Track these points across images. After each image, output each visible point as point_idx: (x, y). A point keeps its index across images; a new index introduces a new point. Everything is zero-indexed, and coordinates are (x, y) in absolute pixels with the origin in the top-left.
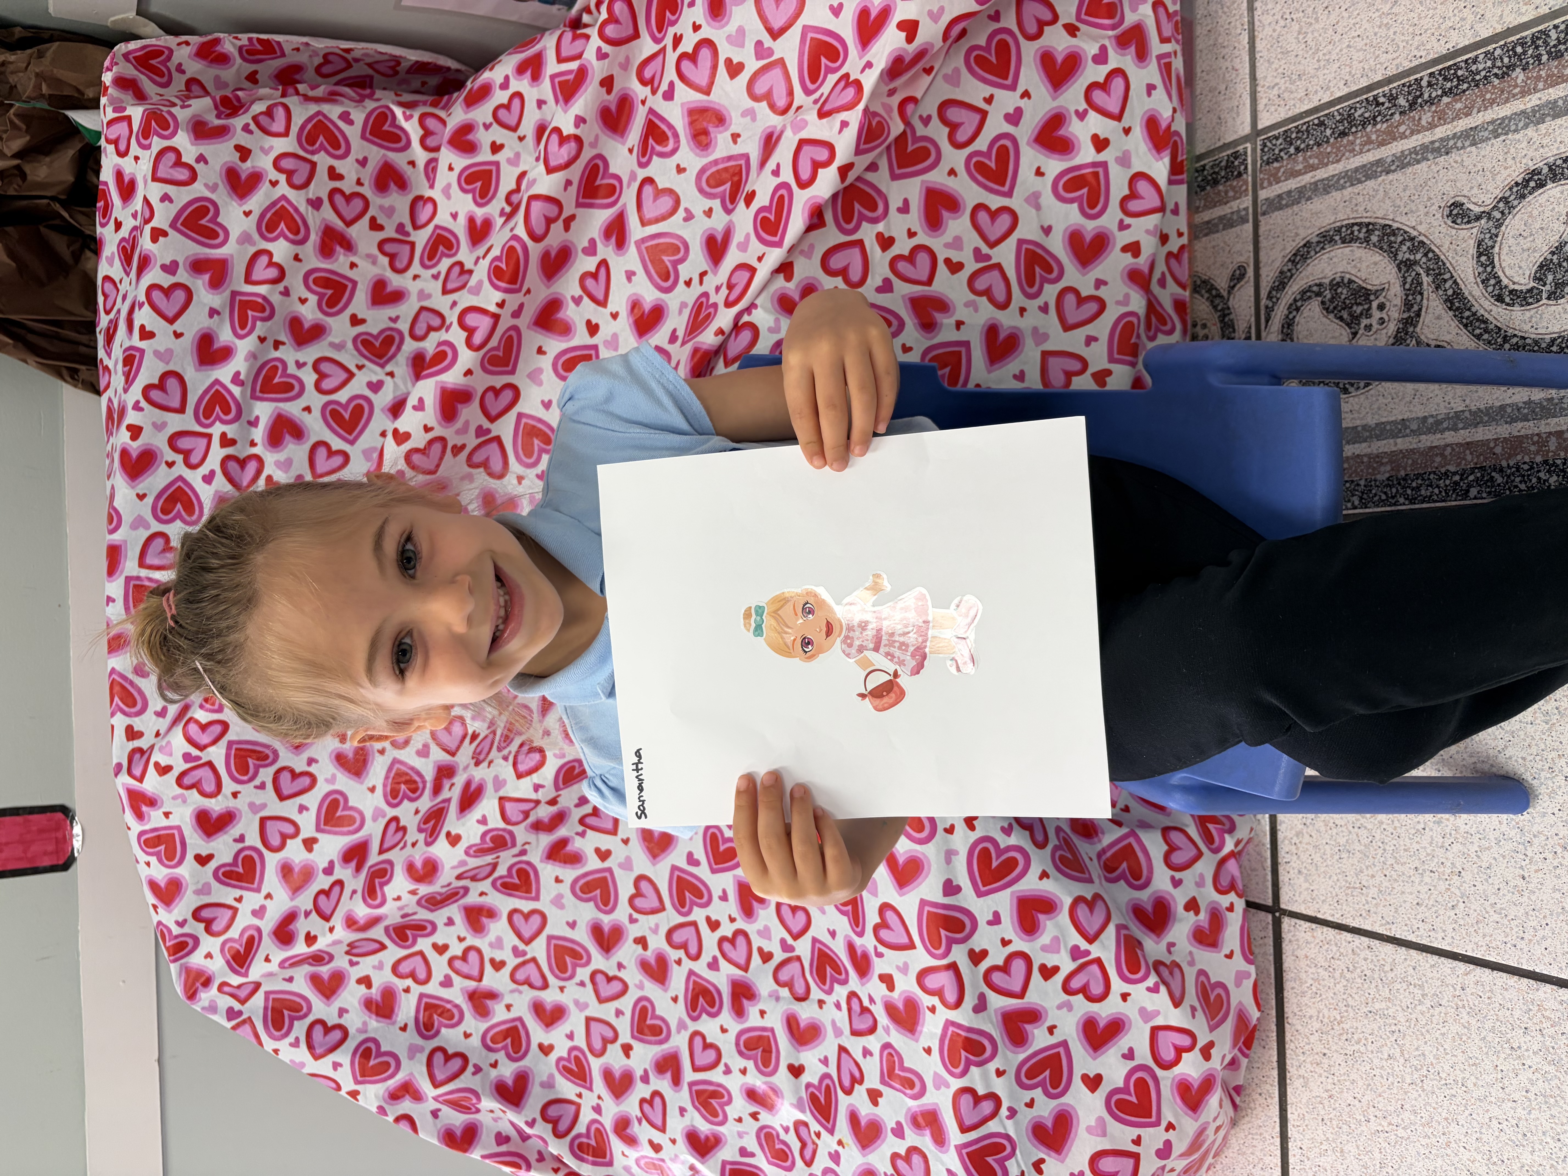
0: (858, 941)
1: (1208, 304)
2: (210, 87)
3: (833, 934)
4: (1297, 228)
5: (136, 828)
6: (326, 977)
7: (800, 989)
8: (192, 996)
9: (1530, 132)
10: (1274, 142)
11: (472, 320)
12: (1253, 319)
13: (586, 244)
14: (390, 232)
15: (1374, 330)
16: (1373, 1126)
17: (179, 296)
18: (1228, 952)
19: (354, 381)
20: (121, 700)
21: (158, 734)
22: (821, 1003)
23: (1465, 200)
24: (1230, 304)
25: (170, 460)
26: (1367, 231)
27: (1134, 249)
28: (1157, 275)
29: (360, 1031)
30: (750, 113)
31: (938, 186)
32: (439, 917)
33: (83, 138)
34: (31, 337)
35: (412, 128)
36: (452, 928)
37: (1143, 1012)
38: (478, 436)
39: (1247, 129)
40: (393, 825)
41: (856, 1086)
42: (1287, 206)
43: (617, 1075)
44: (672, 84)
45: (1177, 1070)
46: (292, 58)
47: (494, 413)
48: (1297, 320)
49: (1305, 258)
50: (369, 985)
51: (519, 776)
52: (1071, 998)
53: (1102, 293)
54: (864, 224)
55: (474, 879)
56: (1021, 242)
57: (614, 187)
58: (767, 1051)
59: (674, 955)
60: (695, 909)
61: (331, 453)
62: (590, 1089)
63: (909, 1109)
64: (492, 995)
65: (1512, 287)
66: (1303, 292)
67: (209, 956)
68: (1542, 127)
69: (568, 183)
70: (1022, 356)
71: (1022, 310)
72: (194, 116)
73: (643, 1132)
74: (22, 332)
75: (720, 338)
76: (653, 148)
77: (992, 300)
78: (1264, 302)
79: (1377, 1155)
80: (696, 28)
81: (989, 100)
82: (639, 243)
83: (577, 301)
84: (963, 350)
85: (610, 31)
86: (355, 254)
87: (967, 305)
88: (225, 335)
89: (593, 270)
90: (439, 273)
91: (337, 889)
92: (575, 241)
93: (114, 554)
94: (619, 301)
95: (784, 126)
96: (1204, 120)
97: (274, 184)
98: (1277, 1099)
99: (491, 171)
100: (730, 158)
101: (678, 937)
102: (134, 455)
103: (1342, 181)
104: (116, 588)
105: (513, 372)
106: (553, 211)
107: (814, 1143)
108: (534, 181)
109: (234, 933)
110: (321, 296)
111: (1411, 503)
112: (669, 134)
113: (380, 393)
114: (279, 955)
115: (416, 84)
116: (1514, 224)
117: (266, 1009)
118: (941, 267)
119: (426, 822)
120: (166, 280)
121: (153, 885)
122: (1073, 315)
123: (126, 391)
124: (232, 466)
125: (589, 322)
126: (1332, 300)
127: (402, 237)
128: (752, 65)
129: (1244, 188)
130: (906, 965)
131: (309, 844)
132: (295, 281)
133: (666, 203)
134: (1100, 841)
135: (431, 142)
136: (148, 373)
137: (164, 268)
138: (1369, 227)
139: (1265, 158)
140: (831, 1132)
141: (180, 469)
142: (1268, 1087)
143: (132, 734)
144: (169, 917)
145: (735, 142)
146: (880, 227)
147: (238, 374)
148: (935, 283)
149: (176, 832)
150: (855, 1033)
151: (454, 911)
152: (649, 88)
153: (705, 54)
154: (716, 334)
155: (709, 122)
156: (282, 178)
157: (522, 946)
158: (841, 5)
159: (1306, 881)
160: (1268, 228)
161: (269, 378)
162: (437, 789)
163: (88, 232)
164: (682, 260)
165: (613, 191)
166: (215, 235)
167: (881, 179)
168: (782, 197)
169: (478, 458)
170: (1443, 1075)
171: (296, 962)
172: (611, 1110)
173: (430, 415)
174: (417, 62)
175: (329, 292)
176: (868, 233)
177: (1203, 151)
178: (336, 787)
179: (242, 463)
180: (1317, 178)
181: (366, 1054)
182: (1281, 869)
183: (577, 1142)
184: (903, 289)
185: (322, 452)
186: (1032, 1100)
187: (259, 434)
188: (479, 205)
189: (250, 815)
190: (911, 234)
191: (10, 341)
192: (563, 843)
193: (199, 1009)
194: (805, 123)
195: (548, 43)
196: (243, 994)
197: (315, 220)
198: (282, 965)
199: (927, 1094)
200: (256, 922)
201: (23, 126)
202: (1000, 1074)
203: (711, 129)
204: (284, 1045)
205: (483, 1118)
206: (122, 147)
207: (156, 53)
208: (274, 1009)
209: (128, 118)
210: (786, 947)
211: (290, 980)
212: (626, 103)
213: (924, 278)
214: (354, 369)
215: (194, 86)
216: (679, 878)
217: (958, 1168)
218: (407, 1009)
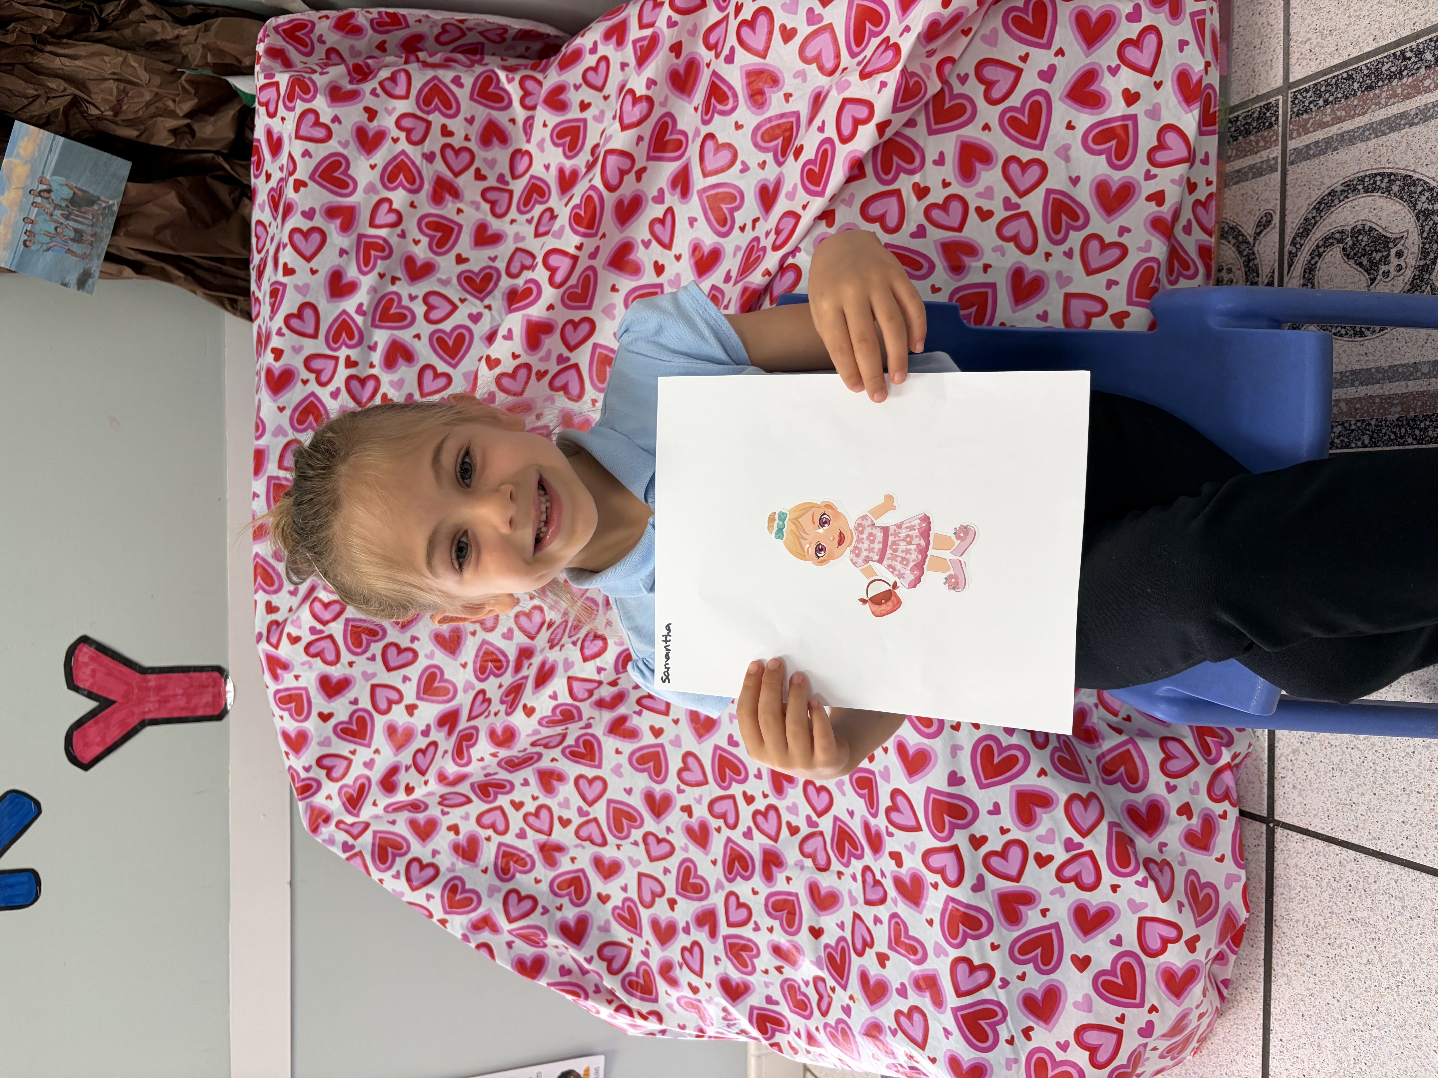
0: (873, 822)
1: (1234, 249)
2: (346, 55)
3: (851, 814)
4: (1323, 177)
5: (273, 687)
6: (422, 822)
8: (315, 830)
10: (1304, 94)
12: (1276, 264)
13: (655, 193)
14: (492, 181)
15: (1391, 276)
16: (1349, 1024)
17: (316, 237)
18: (1219, 856)
19: (457, 313)
20: (263, 579)
21: (290, 610)
22: (840, 874)
24: (1255, 249)
25: (305, 378)
26: (1389, 181)
28: (1182, 222)
31: (973, 141)
32: (517, 778)
34: (198, 272)
35: (514, 90)
37: (1131, 903)
38: (559, 363)
39: (1279, 82)
40: (480, 697)
41: (867, 949)
42: (1314, 156)
43: (663, 925)
44: (732, 49)
45: (1162, 959)
46: (415, 29)
47: (573, 343)
48: (1318, 265)
49: (1329, 206)
51: (585, 659)
52: (1065, 886)
55: (546, 746)
56: (1049, 192)
57: (681, 142)
58: (792, 914)
59: (714, 823)
62: (640, 935)
63: (912, 973)
64: (560, 848)
66: (1326, 239)
72: (330, 82)
73: (684, 976)
74: (192, 267)
75: (767, 278)
76: (715, 107)
78: (1288, 248)
79: (1352, 1051)
81: (1024, 59)
82: (701, 192)
83: (647, 244)
84: (990, 291)
88: (352, 272)
89: (661, 216)
90: (532, 218)
92: (645, 190)
93: (259, 456)
94: (682, 244)
95: (831, 86)
96: (1239, 73)
98: (1262, 994)
99: (578, 127)
101: (719, 808)
102: (277, 373)
103: (1367, 133)
104: (260, 486)
105: (589, 307)
107: (829, 996)
108: (611, 137)
109: (349, 780)
111: (1419, 443)
112: (729, 94)
113: (479, 324)
114: (384, 801)
117: (373, 845)
119: (507, 694)
120: (305, 225)
122: (1096, 260)
123: (271, 319)
124: (355, 384)
125: (656, 263)
126: (1352, 248)
127: (502, 186)
128: (804, 30)
129: (1274, 138)
131: (411, 709)
132: (410, 225)
133: (725, 156)
134: (1100, 746)
135: (529, 102)
136: (289, 304)
137: (304, 214)
138: (1391, 177)
139: (1295, 110)
140: (844, 988)
141: (313, 386)
142: (1254, 982)
143: (271, 608)
147: (361, 305)
148: (965, 230)
149: (303, 692)
151: (529, 773)
152: (713, 52)
155: (765, 83)
159: (1300, 795)
160: (1295, 177)
162: (518, 668)
163: (245, 182)
164: (738, 208)
165: (679, 146)
167: (919, 134)
168: (826, 151)
169: (558, 383)
170: (1418, 982)
171: (399, 808)
172: (657, 955)
173: (517, 344)
174: (521, 30)
177: (1237, 102)
178: (434, 662)
180: (1343, 130)
181: (454, 890)
182: (1277, 783)
183: (627, 980)
189: (363, 682)
192: (622, 720)
193: (320, 841)
194: (848, 84)
197: (429, 172)
198: (386, 809)
199: (929, 960)
200: (366, 772)
201: (192, 91)
202: (994, 947)
203: (767, 90)
204: (387, 876)
205: (550, 952)
206: (272, 109)
207: (301, 26)
208: (380, 846)
209: (277, 84)
210: (811, 823)
211: (393, 822)
212: (693, 66)
213: (956, 225)
214: (458, 303)
215: (333, 55)
216: (721, 757)
217: (952, 1027)
218: (488, 854)
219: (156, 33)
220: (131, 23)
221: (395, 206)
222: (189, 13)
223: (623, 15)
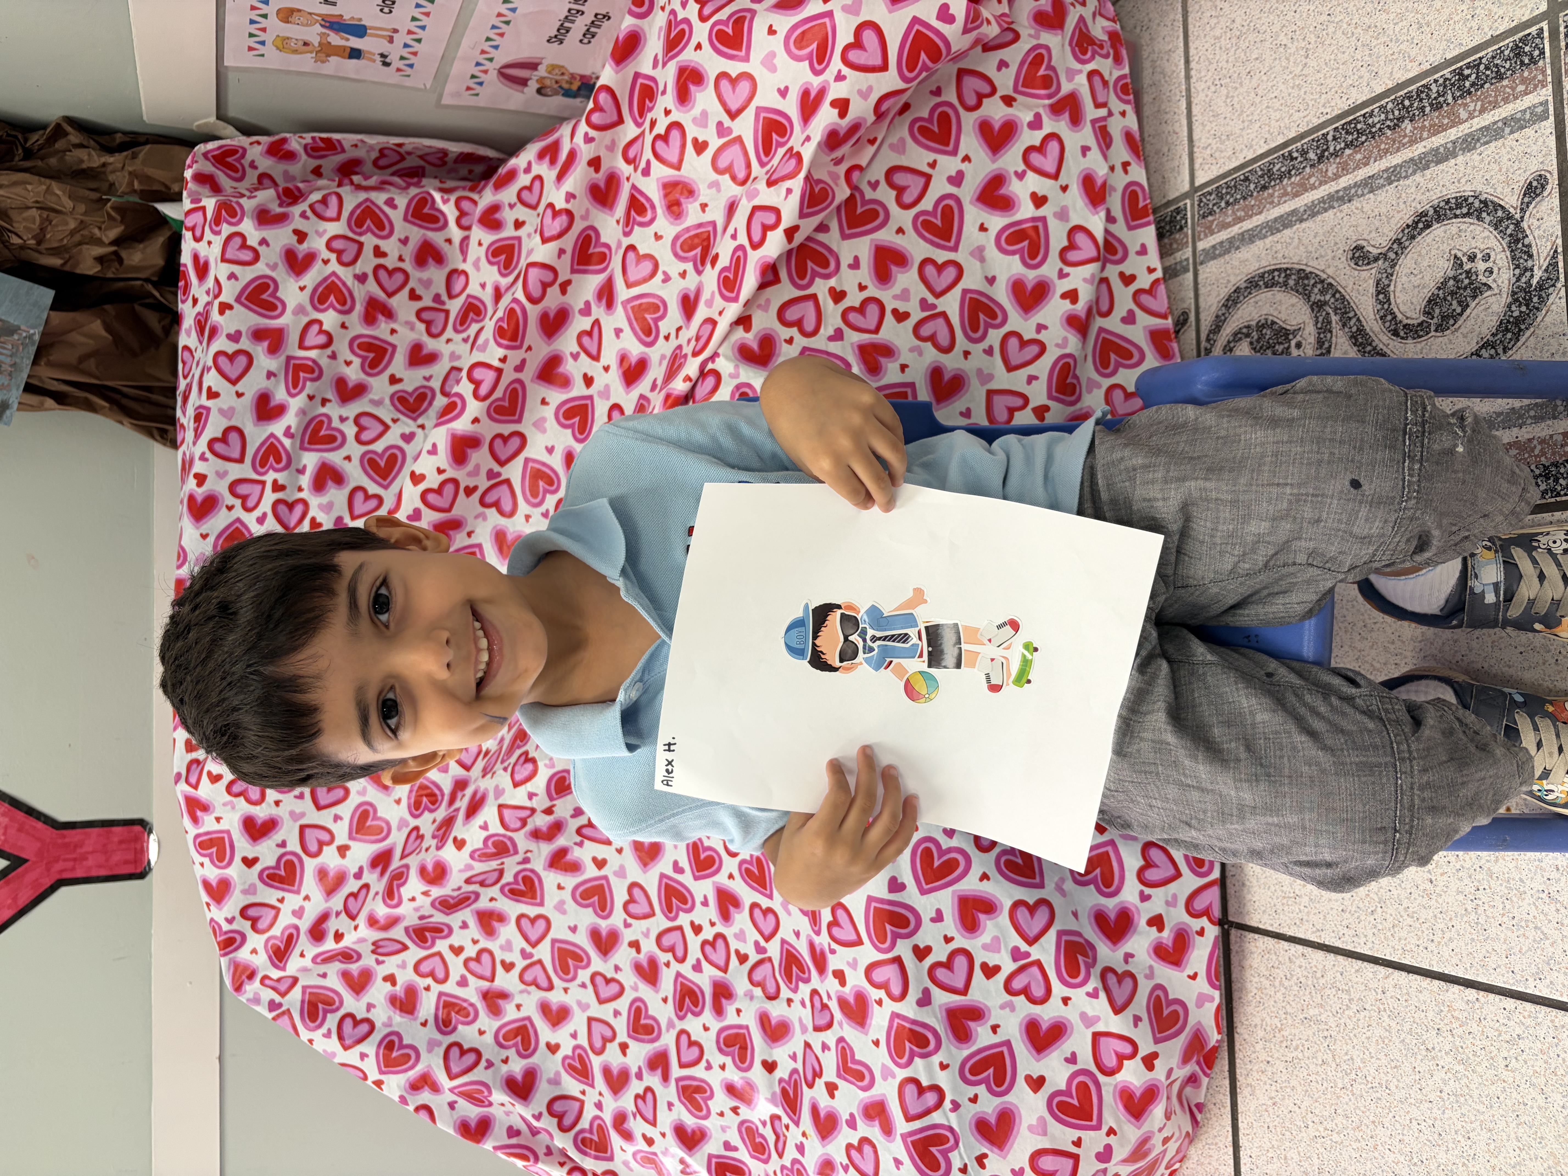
0: (817, 940)
2: (278, 179)
3: (797, 934)
4: (1228, 276)
5: (193, 831)
6: (355, 974)
7: (772, 990)
8: (238, 988)
9: (1418, 177)
10: (1208, 198)
11: (478, 374)
13: (582, 306)
14: (427, 302)
16: (1312, 1132)
17: (242, 360)
19: (389, 433)
22: (789, 1001)
23: (1364, 243)
25: (230, 504)
26: (1286, 276)
27: (1072, 296)
29: (386, 1025)
30: (715, 185)
31: (887, 244)
32: (455, 920)
33: (170, 228)
34: (125, 401)
35: (449, 210)
36: (466, 931)
37: (1084, 1017)
38: (489, 479)
39: (1186, 187)
40: (414, 834)
41: (817, 1079)
42: (1220, 255)
43: (615, 1072)
44: (648, 163)
45: (1119, 1077)
46: (351, 154)
47: (503, 458)
49: (1235, 303)
50: (394, 983)
51: (516, 785)
52: (1014, 999)
53: (1043, 336)
54: (817, 280)
55: (482, 884)
56: (965, 292)
57: (604, 254)
58: (744, 1048)
59: (664, 957)
60: (681, 914)
61: (368, 497)
62: (592, 1086)
63: (861, 1101)
64: (504, 995)
65: (1405, 321)
66: (1235, 334)
67: (254, 951)
68: (1427, 172)
69: (562, 252)
70: (968, 395)
71: (966, 354)
72: (258, 206)
73: (638, 1127)
74: (117, 396)
75: (689, 384)
76: (635, 219)
77: (937, 346)
78: (1204, 344)
79: (1316, 1161)
80: (667, 112)
81: (932, 165)
82: (625, 303)
83: (575, 357)
84: (909, 390)
85: (596, 118)
86: (395, 321)
87: (912, 350)
88: (280, 395)
89: (588, 328)
90: (468, 337)
91: (364, 891)
92: (572, 303)
93: (180, 586)
94: (609, 356)
95: (742, 196)
97: (326, 262)
98: (1229, 1108)
99: (513, 246)
100: (700, 225)
101: (667, 941)
102: (199, 499)
103: (1264, 231)
105: (519, 421)
106: (548, 276)
107: (785, 1136)
108: (533, 251)
109: (276, 931)
110: (364, 359)
112: (647, 206)
113: (413, 443)
114: (312, 951)
115: (464, 172)
116: (1406, 264)
117: (303, 1002)
118: (889, 316)
119: (439, 829)
120: (231, 348)
121: (206, 884)
122: (1016, 356)
123: (194, 444)
124: (282, 509)
125: (585, 375)
126: (1258, 341)
127: (438, 306)
128: (715, 143)
129: (1185, 240)
130: (855, 960)
131: (343, 850)
132: (342, 347)
133: (647, 267)
135: (465, 222)
136: (213, 428)
137: (229, 337)
138: (1286, 272)
139: (1201, 213)
140: (798, 1123)
141: (238, 512)
142: (1221, 1096)
143: (191, 746)
144: (219, 914)
145: (704, 211)
146: (832, 282)
147: (289, 428)
148: (882, 331)
149: (226, 836)
150: (817, 1029)
151: (467, 914)
152: (632, 166)
153: (675, 134)
154: (685, 380)
155: (681, 194)
156: (333, 257)
157: (529, 949)
158: (787, 88)
160: (1205, 276)
161: (316, 431)
162: (451, 801)
164: (662, 317)
165: (603, 258)
166: (273, 307)
167: (832, 239)
168: (739, 258)
169: (490, 499)
170: (1370, 1079)
171: (328, 958)
172: (610, 1106)
173: (443, 459)
174: (461, 153)
175: (372, 355)
176: (821, 288)
178: (367, 798)
179: (291, 506)
180: (1243, 229)
181: (390, 1046)
182: (1228, 882)
183: (580, 1136)
184: (854, 338)
185: (360, 496)
186: (976, 1096)
187: (305, 481)
188: (503, 275)
189: (291, 822)
190: (862, 288)
191: (106, 405)
192: (562, 852)
193: (244, 1001)
194: (757, 192)
195: (565, 131)
196: (283, 987)
197: (360, 293)
198: (315, 960)
199: (876, 1085)
200: (295, 921)
201: (118, 218)
202: (943, 1067)
203: (683, 200)
204: (318, 1035)
205: (496, 1111)
206: (198, 233)
207: (232, 152)
208: (309, 1002)
209: (203, 209)
210: (760, 949)
211: (324, 976)
212: (613, 180)
213: (872, 327)
214: (389, 422)
215: (265, 179)
216: (667, 885)
217: (904, 1157)
218: (427, 1006)
219: (82, 161)
220: (57, 152)
221: (325, 327)
222: (118, 141)
223: (556, 136)
